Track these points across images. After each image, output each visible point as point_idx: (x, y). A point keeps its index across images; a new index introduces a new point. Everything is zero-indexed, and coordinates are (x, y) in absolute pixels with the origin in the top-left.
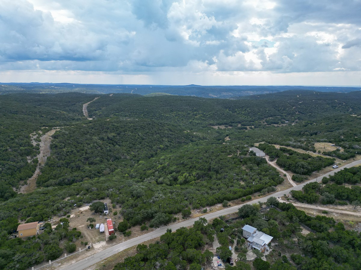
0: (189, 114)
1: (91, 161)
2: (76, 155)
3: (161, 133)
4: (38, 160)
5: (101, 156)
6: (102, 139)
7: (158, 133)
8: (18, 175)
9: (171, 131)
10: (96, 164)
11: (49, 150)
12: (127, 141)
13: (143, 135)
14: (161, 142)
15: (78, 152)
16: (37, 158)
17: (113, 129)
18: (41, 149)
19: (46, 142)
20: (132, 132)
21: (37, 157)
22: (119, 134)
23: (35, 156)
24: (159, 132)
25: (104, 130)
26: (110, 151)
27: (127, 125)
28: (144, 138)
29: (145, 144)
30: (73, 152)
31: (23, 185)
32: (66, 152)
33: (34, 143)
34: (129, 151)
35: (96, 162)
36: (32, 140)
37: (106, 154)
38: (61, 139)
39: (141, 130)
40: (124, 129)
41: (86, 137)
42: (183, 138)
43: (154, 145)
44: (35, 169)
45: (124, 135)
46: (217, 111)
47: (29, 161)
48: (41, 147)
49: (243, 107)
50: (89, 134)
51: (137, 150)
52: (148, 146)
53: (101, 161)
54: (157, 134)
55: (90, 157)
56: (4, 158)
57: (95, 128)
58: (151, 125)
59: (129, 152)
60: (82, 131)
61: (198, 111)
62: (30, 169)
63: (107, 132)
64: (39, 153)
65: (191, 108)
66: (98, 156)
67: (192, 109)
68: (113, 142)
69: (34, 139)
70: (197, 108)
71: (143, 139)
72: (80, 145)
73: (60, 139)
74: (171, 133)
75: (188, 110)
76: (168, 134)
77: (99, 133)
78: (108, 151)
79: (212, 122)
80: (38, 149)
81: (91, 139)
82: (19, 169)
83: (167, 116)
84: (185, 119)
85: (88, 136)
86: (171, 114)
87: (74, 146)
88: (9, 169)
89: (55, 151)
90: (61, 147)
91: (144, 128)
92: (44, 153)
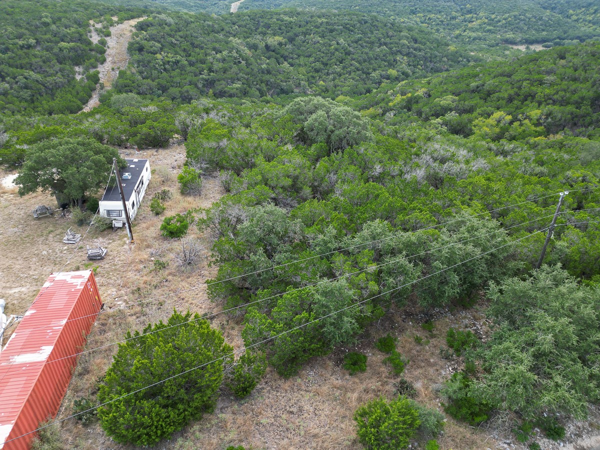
0: (454, 18)
1: (219, 87)
2: (185, 71)
3: (391, 43)
4: (100, 76)
5: (244, 81)
6: (254, 47)
7: (385, 44)
9: (416, 41)
10: (231, 96)
11: (126, 56)
12: (309, 56)
13: (349, 45)
14: (391, 65)
15: (191, 64)
16: (99, 73)
17: (280, 29)
18: (109, 52)
19: (121, 38)
20: (323, 37)
21: (98, 69)
22: (291, 40)
23: (95, 67)
24: (388, 40)
25: (260, 30)
26: (269, 72)
27: (313, 20)
28: (350, 51)
29: (351, 65)
30: (179, 65)
32: (161, 63)
33: (95, 39)
34: (313, 77)
35: (232, 92)
36: (90, 32)
37: (258, 78)
38: (155, 32)
39: (343, 34)
40: (304, 29)
41: (215, 37)
42: (445, 59)
43: (374, 70)
44: (90, 97)
45: (304, 42)
46: (526, 10)
47: (78, 77)
48: (108, 48)
49: (590, 5)
50: (224, 33)
51: (331, 77)
52: (358, 70)
53: (245, 93)
54: (381, 45)
55: (219, 81)
56: (19, 62)
57: (240, 23)
58: (368, 25)
59: (314, 81)
60: (209, 26)
61: (476, 14)
62: (78, 93)
63: (264, 34)
64: (103, 61)
65: (460, 6)
66: (238, 80)
67: (462, 9)
68: (278, 56)
69: (96, 30)
70: (475, 6)
71: (348, 53)
72: (197, 50)
73: (152, 31)
74: (416, 45)
75: (451, 9)
76: (408, 47)
77: (248, 35)
78: (263, 72)
79: (510, 35)
80: (103, 52)
81: (227, 43)
82: (51, 91)
83: (402, 20)
84: (444, 29)
85: (221, 36)
86: (411, 16)
87: (184, 50)
88: (26, 87)
89: (137, 56)
90: (151, 50)
91: (352, 31)
92: (115, 63)
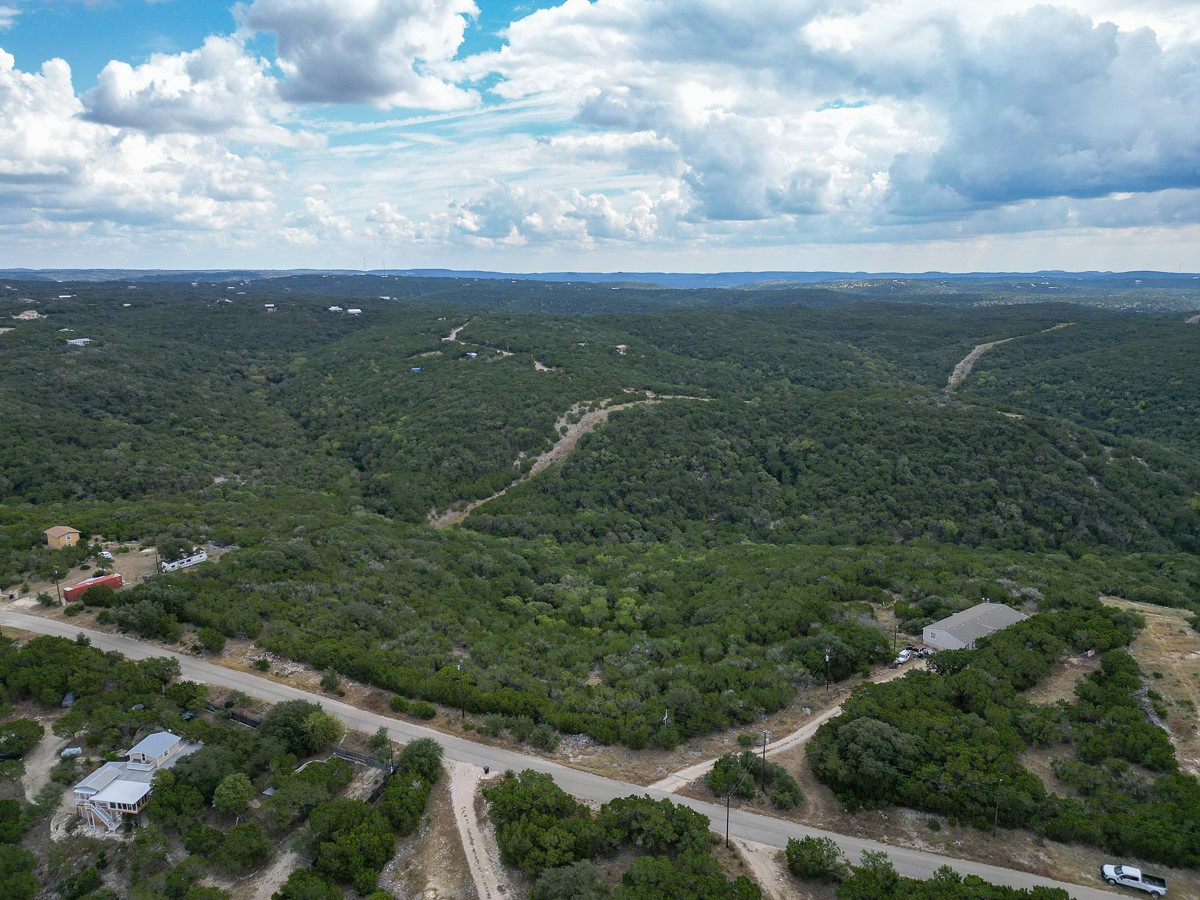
4: (535, 465)
5: (677, 496)
8: (464, 487)
11: (573, 448)
16: (536, 461)
17: (829, 428)
18: (564, 440)
19: (585, 427)
20: (882, 449)
21: (538, 458)
22: (832, 447)
23: (538, 455)
27: (896, 420)
31: (454, 510)
33: (560, 425)
36: (562, 417)
43: (923, 515)
47: (517, 462)
48: (566, 436)
63: (798, 433)
64: (550, 450)
68: (787, 468)
69: (570, 415)
72: (650, 450)
80: (556, 440)
88: (461, 468)
89: (578, 450)
90: (596, 445)
91: (955, 445)
92: (556, 453)
